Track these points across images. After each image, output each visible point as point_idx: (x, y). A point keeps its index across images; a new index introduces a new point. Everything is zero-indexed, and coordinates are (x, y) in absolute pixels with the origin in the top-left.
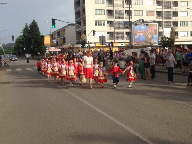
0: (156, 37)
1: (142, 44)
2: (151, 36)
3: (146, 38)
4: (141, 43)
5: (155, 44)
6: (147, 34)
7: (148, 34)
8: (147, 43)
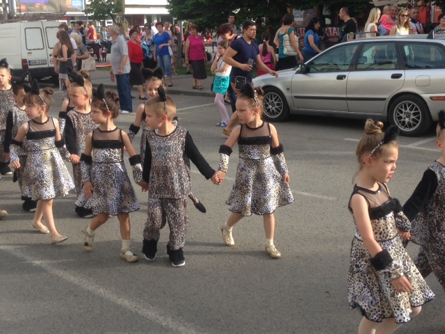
1: (42, 9)
4: (37, 6)
5: (76, 10)
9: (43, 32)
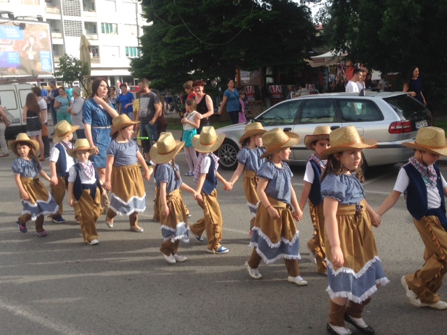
0: (48, 57)
1: (14, 73)
2: (35, 53)
3: (21, 58)
4: (10, 70)
5: (46, 73)
6: (24, 48)
7: (27, 49)
8: (25, 72)
9: (17, 94)
